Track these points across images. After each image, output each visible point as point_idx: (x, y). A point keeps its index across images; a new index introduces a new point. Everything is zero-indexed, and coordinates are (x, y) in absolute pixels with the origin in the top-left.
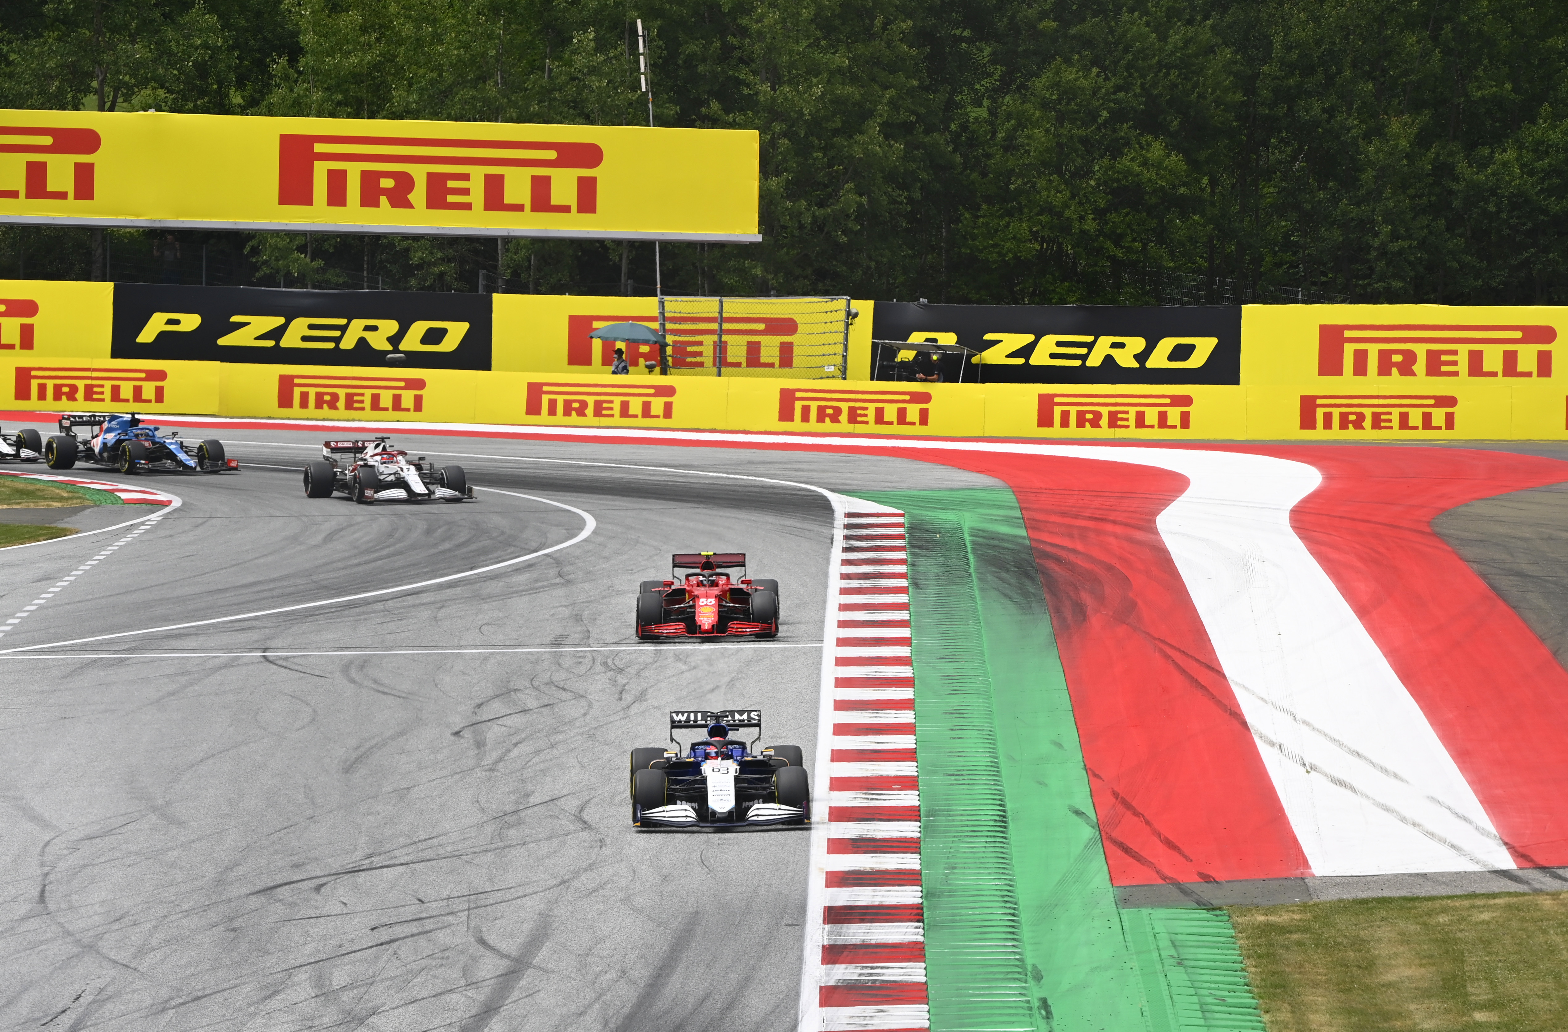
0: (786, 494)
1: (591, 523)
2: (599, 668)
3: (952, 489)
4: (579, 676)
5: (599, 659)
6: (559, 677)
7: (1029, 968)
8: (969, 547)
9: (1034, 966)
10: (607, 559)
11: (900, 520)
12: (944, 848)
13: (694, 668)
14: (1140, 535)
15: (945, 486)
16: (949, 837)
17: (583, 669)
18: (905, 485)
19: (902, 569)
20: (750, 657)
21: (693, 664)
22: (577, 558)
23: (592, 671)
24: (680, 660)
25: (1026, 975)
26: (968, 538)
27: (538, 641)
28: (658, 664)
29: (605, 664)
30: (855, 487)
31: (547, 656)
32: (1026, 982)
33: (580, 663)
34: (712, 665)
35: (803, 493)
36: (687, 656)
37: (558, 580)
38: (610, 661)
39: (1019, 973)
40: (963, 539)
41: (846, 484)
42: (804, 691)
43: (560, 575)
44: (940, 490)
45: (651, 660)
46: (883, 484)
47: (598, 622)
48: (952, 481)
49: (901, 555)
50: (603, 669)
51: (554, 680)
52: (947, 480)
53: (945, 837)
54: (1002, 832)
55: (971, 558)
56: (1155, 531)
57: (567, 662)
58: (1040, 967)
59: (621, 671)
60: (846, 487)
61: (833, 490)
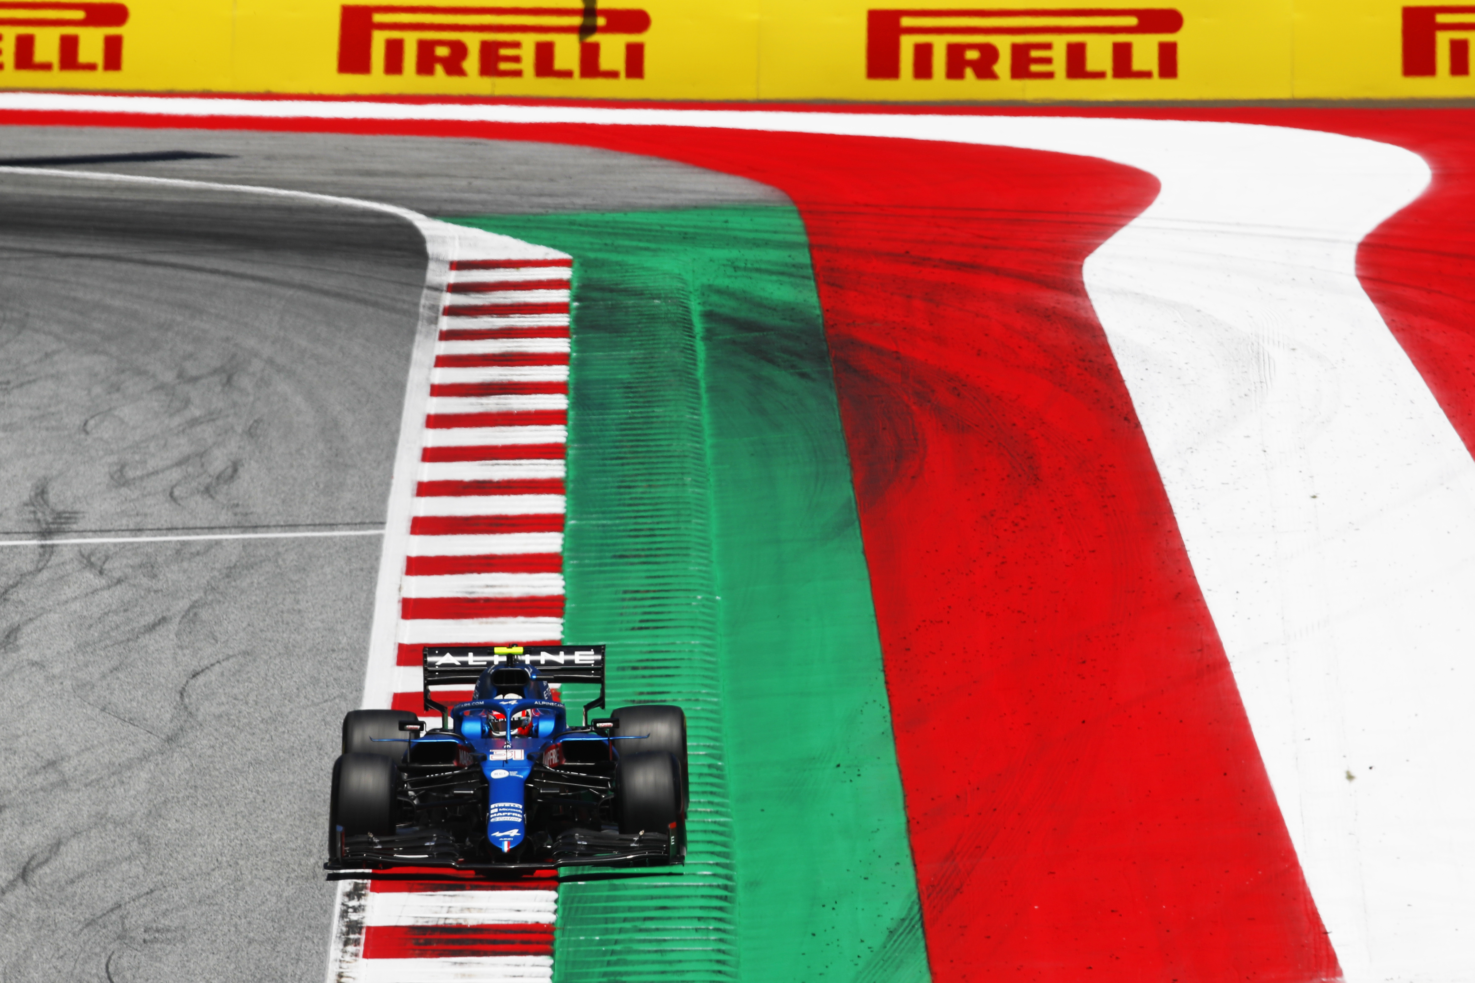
0: (336, 224)
3: (673, 209)
8: (699, 326)
11: (564, 273)
12: (602, 943)
13: (119, 581)
14: (1049, 299)
15: (659, 202)
16: (614, 920)
18: (579, 201)
19: (559, 373)
20: (234, 559)
21: (117, 574)
24: (91, 565)
26: (696, 308)
28: (45, 575)
30: (478, 207)
34: (155, 576)
35: (373, 221)
36: (107, 558)
40: (687, 309)
41: (461, 201)
42: (339, 627)
44: (651, 209)
45: (31, 567)
46: (536, 200)
48: (677, 192)
49: (560, 345)
52: (667, 191)
53: (606, 921)
54: (721, 909)
55: (701, 348)
56: (1079, 290)
60: (459, 207)
61: (433, 214)
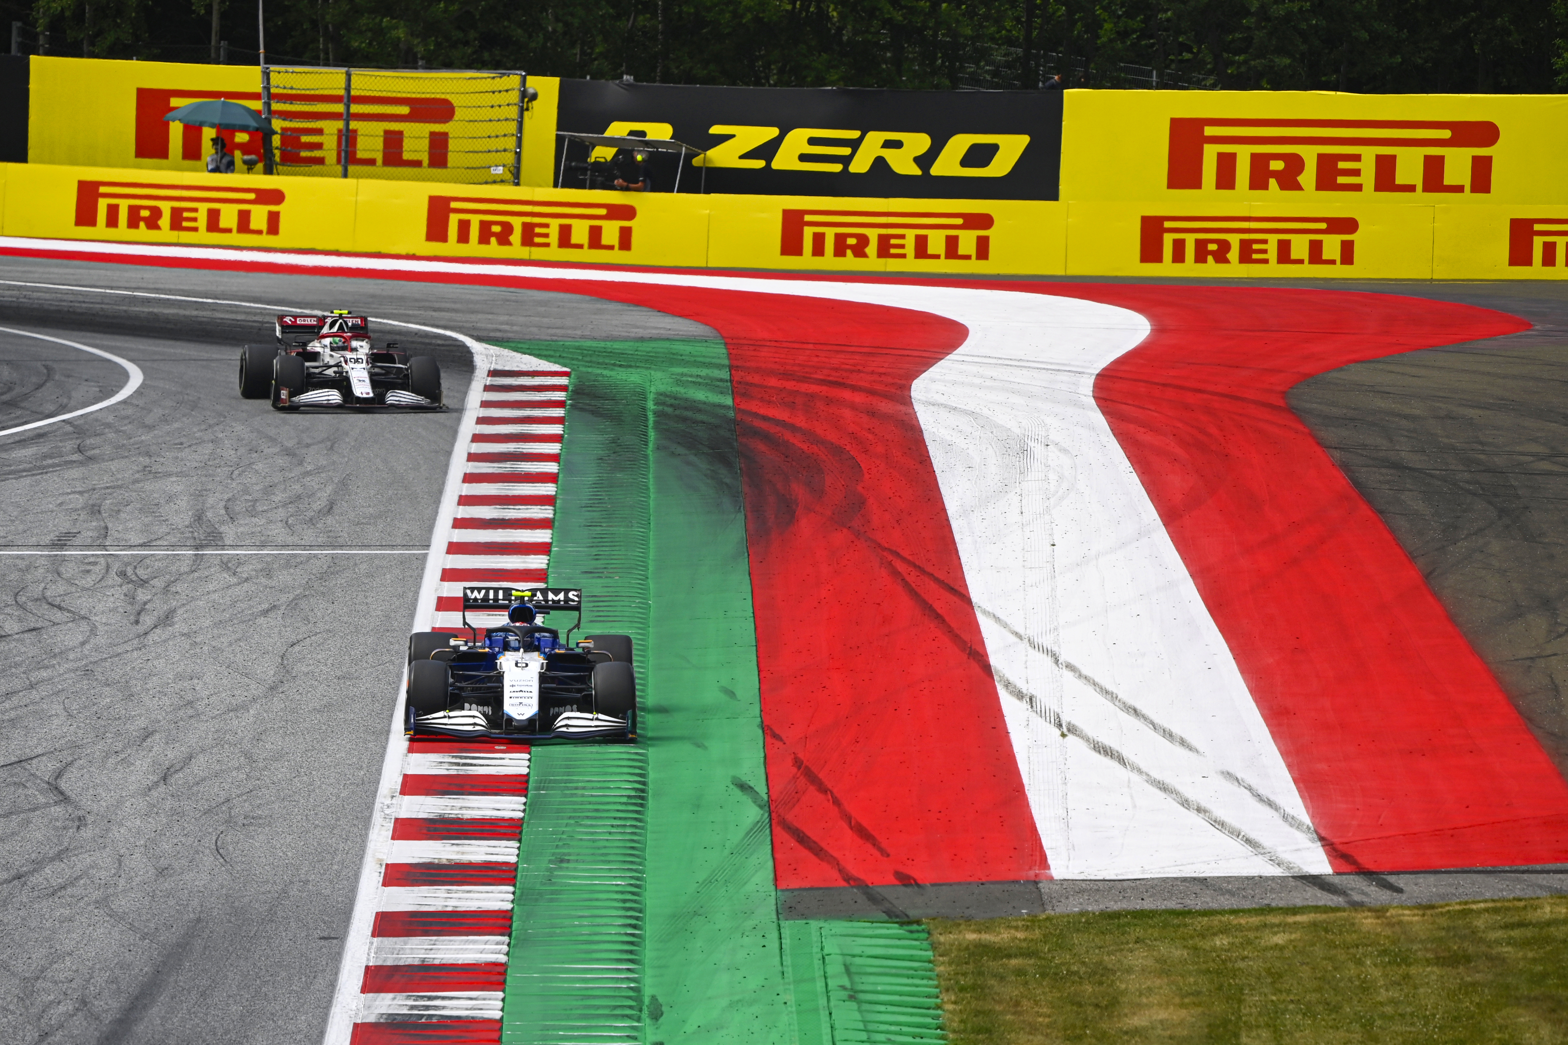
1: (136, 378)
2: (113, 578)
3: (642, 339)
4: (84, 589)
5: (116, 567)
6: (56, 590)
7: (647, 1000)
8: (651, 419)
9: (654, 998)
10: (151, 428)
11: (564, 381)
12: (553, 834)
13: (247, 580)
14: (885, 407)
15: (632, 335)
16: (563, 819)
17: (89, 581)
18: (577, 333)
19: (554, 448)
20: (326, 567)
21: (245, 576)
22: (109, 425)
23: (103, 584)
24: (228, 569)
25: (641, 1010)
26: (651, 407)
27: (33, 540)
28: (196, 574)
29: (123, 574)
30: (508, 335)
31: (43, 561)
32: (639, 1020)
33: (88, 571)
34: (271, 577)
36: (239, 564)
37: (76, 457)
38: (129, 571)
39: (631, 1007)
40: (644, 408)
41: (498, 331)
43: (80, 450)
45: (187, 569)
47: (123, 515)
48: (645, 328)
49: (557, 430)
50: (119, 580)
51: (48, 594)
52: (637, 327)
53: (557, 819)
55: (651, 434)
56: (907, 401)
57: (68, 570)
58: (661, 1000)
59: (143, 583)
60: (498, 334)
61: (479, 339)
